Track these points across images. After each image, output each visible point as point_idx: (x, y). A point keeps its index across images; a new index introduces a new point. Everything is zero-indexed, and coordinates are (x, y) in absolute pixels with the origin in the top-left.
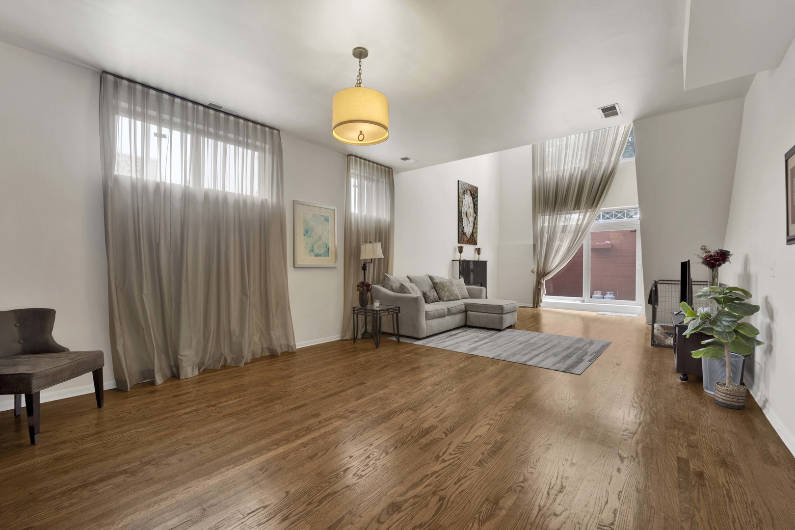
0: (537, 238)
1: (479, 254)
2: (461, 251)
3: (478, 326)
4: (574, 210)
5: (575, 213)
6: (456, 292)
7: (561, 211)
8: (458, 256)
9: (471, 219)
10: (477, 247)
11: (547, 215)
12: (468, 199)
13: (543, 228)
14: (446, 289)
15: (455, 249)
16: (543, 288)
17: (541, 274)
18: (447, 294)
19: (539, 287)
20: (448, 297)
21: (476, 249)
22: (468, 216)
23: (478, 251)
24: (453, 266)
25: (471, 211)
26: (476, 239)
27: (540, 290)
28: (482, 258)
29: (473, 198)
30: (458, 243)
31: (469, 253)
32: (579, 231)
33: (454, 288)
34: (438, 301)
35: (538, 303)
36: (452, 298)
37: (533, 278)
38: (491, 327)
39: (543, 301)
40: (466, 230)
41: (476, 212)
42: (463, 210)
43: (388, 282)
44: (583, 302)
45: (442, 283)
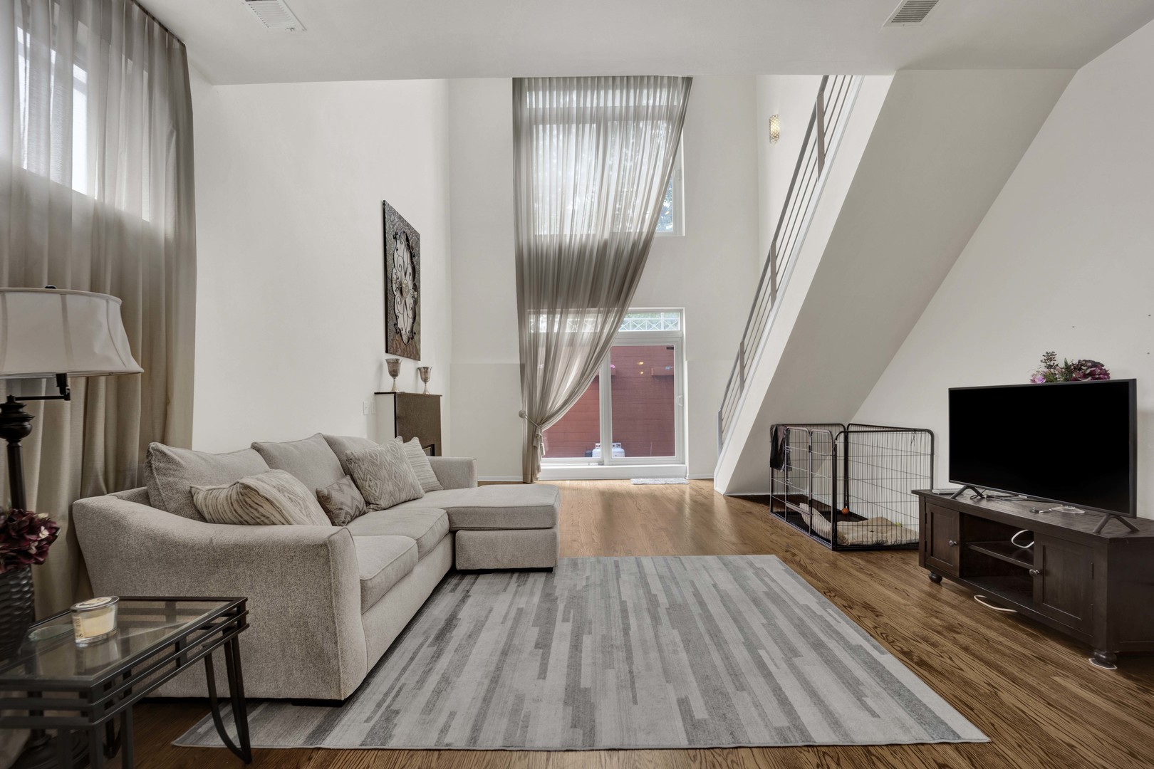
0: (528, 351)
1: (425, 380)
2: (394, 373)
3: (492, 566)
4: (588, 307)
5: (590, 313)
6: (411, 480)
7: (567, 308)
8: (387, 384)
9: (410, 301)
10: (421, 364)
11: (543, 314)
12: (401, 255)
13: (537, 335)
14: (384, 473)
15: (381, 366)
16: (541, 447)
17: (536, 419)
18: (389, 487)
19: (535, 444)
20: (391, 494)
21: (419, 369)
22: (404, 293)
23: (424, 373)
24: (376, 412)
25: (408, 282)
26: (418, 348)
27: (535, 448)
28: (432, 388)
29: (412, 257)
30: (387, 352)
32: (598, 346)
33: (405, 466)
34: (364, 513)
35: (533, 474)
36: (404, 497)
37: (522, 428)
38: (527, 566)
39: (542, 468)
40: (400, 325)
41: (416, 288)
42: (394, 276)
43: (171, 479)
44: (603, 465)
45: (372, 457)
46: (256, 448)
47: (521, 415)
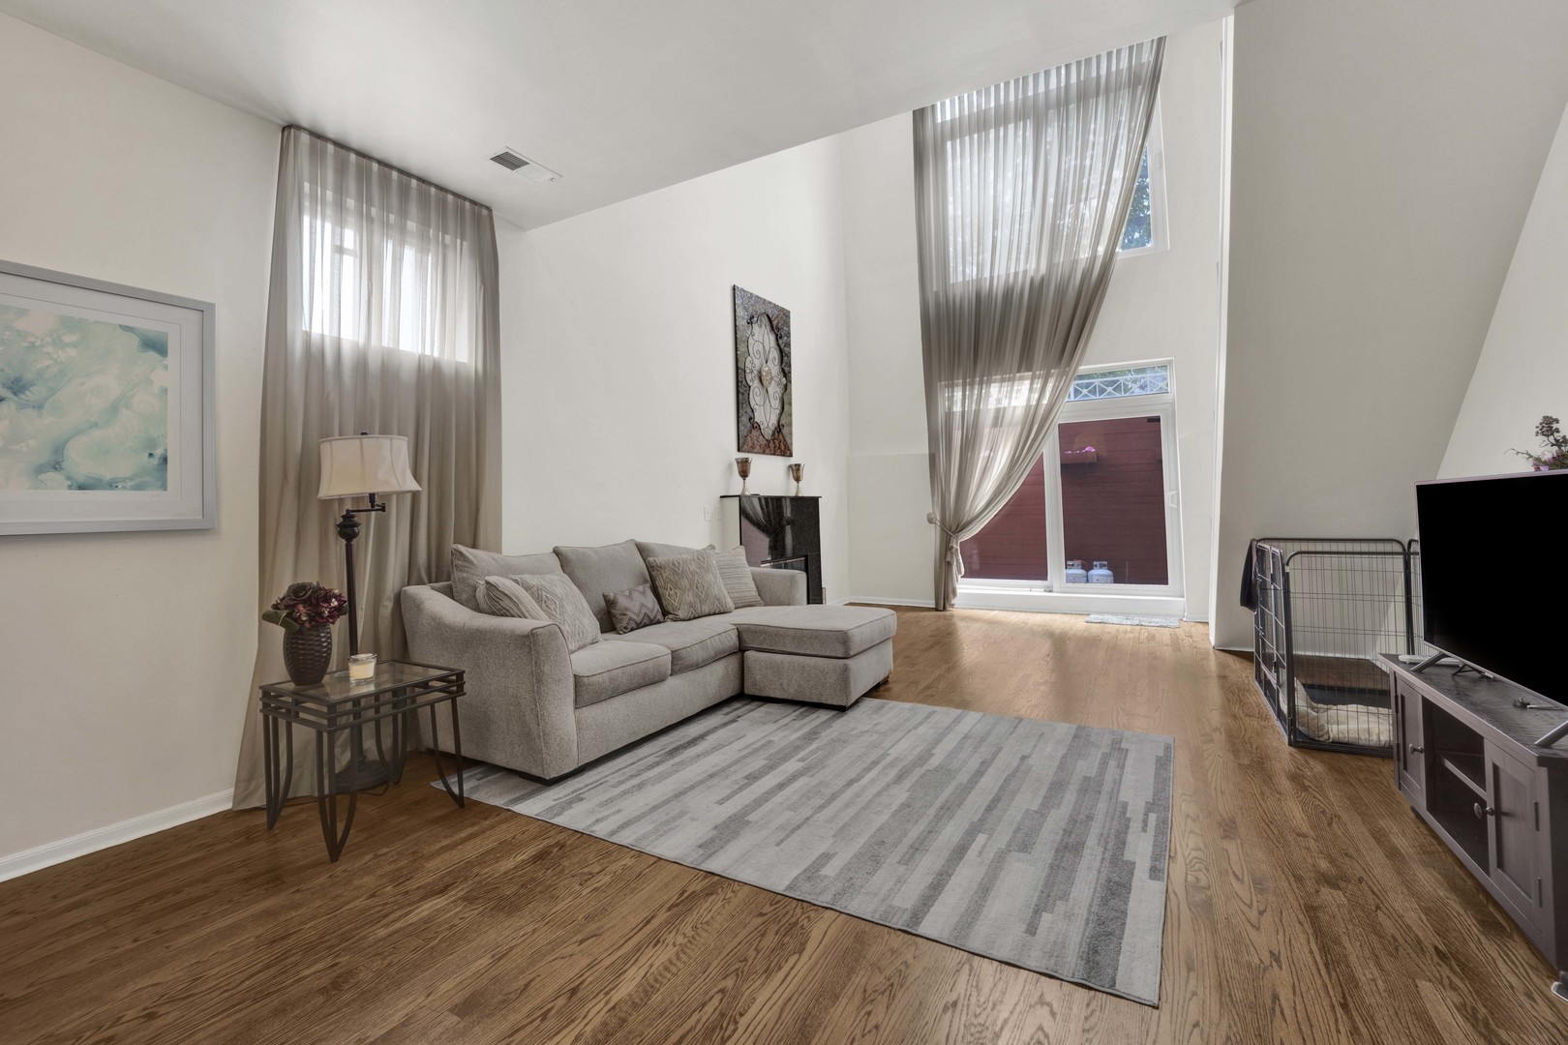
0: (938, 436)
1: (798, 479)
2: (744, 474)
3: (778, 695)
4: (1018, 372)
5: (1021, 379)
6: (716, 591)
7: (989, 375)
8: (737, 486)
9: (774, 390)
10: (793, 461)
11: (957, 386)
12: (762, 338)
13: (949, 415)
14: (685, 583)
15: (730, 466)
16: (958, 560)
17: (950, 528)
18: (689, 597)
19: (948, 559)
20: (691, 605)
21: (790, 466)
22: (764, 382)
23: (796, 471)
24: (722, 513)
25: (774, 368)
26: (788, 441)
27: (949, 564)
28: (806, 490)
29: (778, 338)
30: (739, 450)
31: (769, 477)
32: (1033, 424)
33: (710, 577)
34: (659, 622)
35: (946, 598)
36: (706, 609)
37: (931, 537)
38: (815, 700)
39: (958, 591)
40: (758, 418)
41: (786, 373)
42: (748, 364)
43: (465, 575)
44: (1050, 591)
45: (674, 565)
46: (557, 552)
47: (930, 521)
